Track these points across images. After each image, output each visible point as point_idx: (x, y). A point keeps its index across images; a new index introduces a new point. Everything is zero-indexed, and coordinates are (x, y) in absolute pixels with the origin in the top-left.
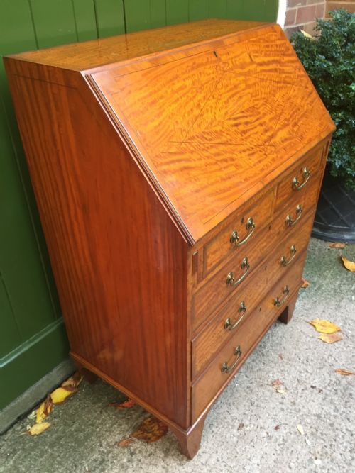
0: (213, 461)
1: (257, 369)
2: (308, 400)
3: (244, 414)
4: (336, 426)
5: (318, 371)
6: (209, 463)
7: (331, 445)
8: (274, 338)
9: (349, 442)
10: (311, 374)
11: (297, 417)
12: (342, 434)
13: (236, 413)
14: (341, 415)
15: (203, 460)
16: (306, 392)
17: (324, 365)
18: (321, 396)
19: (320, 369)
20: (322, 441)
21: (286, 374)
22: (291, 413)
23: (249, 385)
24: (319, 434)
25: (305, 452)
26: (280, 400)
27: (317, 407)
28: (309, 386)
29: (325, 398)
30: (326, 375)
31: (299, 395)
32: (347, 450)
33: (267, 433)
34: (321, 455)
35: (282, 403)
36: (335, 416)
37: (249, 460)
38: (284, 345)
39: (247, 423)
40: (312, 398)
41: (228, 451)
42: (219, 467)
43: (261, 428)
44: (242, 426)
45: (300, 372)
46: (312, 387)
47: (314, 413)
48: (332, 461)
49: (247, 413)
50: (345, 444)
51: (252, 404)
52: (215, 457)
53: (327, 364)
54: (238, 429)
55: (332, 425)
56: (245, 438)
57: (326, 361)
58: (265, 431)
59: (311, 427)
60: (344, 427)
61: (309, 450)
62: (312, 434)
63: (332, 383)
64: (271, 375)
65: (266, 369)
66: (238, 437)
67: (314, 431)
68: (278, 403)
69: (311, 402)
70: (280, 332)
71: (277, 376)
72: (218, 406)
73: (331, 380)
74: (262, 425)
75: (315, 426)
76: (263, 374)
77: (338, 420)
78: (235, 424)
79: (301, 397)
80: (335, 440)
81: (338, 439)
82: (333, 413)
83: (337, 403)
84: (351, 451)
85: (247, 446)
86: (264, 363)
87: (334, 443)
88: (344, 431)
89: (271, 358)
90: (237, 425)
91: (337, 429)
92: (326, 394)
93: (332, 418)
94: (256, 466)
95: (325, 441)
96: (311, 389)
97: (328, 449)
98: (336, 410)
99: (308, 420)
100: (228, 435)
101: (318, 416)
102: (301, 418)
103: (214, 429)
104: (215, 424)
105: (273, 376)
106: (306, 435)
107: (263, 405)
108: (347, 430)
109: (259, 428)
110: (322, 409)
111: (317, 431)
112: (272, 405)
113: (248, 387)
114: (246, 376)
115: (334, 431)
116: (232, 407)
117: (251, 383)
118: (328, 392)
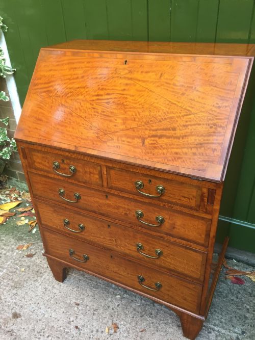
0: (55, 291)
1: (127, 312)
3: (87, 306)
6: (54, 289)
13: (87, 301)
15: (56, 286)
21: (125, 335)
22: (90, 338)
23: (111, 307)
26: (100, 330)
33: (73, 321)
35: (97, 331)
37: (55, 311)
38: (157, 334)
39: (80, 308)
41: (60, 298)
42: (51, 294)
43: (77, 317)
44: (78, 305)
49: (88, 307)
51: (96, 310)
52: (57, 292)
54: (75, 303)
56: (69, 308)
58: (74, 319)
64: (122, 323)
65: (127, 319)
66: (70, 303)
68: (97, 328)
70: (172, 330)
71: (122, 328)
72: (92, 289)
74: (79, 317)
76: (123, 316)
78: (79, 301)
85: (63, 309)
86: (133, 317)
89: (139, 323)
90: (78, 302)
94: (50, 315)
100: (71, 297)
103: (76, 289)
104: (79, 289)
107: (95, 317)
109: (76, 315)
112: (95, 324)
113: (109, 307)
114: (118, 305)
116: (92, 298)
117: (113, 309)
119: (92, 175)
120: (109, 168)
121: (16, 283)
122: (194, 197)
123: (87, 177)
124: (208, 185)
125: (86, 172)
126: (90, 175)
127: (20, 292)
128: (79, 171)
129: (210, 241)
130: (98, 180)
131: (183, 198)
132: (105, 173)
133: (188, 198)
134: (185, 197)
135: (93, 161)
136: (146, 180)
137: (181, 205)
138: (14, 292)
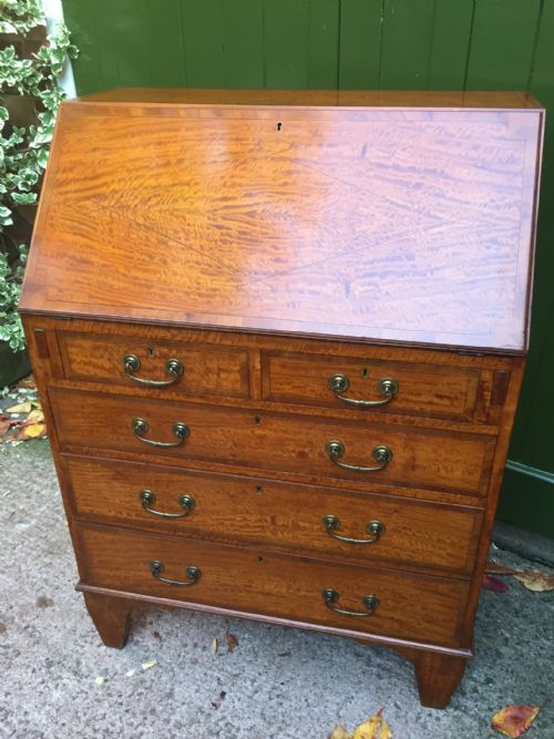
2: (198, 683)
4: (151, 718)
5: (258, 710)
7: (121, 704)
8: (326, 650)
9: (121, 731)
10: (250, 697)
11: (170, 664)
12: (136, 723)
14: (170, 731)
16: (215, 684)
17: (270, 724)
18: (207, 706)
19: (262, 714)
20: (129, 692)
22: (179, 656)
24: (140, 690)
25: (118, 666)
26: (200, 644)
27: (187, 695)
28: (225, 689)
29: (202, 713)
30: (249, 723)
31: (209, 672)
32: (109, 726)
34: (109, 687)
36: (168, 721)
40: (202, 690)
45: (253, 681)
46: (223, 694)
47: (177, 689)
48: (98, 701)
50: (118, 723)
53: (273, 729)
55: (153, 711)
57: (280, 729)
59: (153, 681)
60: (146, 731)
61: (120, 672)
62: (143, 681)
63: (234, 731)
64: (246, 636)
67: (148, 684)
69: (195, 687)
73: (238, 729)
75: (155, 688)
77: (159, 723)
79: (206, 674)
80: (127, 711)
81: (128, 716)
82: (174, 718)
83: (192, 730)
84: (107, 731)
87: (124, 708)
88: (141, 728)
91: (145, 718)
92: (209, 715)
93: (165, 716)
95: (130, 696)
96: (220, 692)
97: (115, 698)
98: (179, 725)
99: (164, 678)
101: (170, 695)
102: (169, 668)
105: (244, 638)
106: (143, 672)
108: (142, 734)
110: (183, 704)
111: (146, 689)
115: (143, 713)
118: (213, 720)
119: (222, 375)
120: (266, 356)
121: (52, 545)
122: (461, 393)
123: (209, 383)
124: (493, 363)
125: (208, 370)
126: (218, 375)
127: (57, 561)
128: (192, 371)
129: (492, 481)
130: (238, 386)
131: (436, 400)
132: (258, 366)
133: (448, 397)
134: (441, 397)
135: (229, 343)
136: (354, 371)
137: (433, 415)
138: (47, 560)
